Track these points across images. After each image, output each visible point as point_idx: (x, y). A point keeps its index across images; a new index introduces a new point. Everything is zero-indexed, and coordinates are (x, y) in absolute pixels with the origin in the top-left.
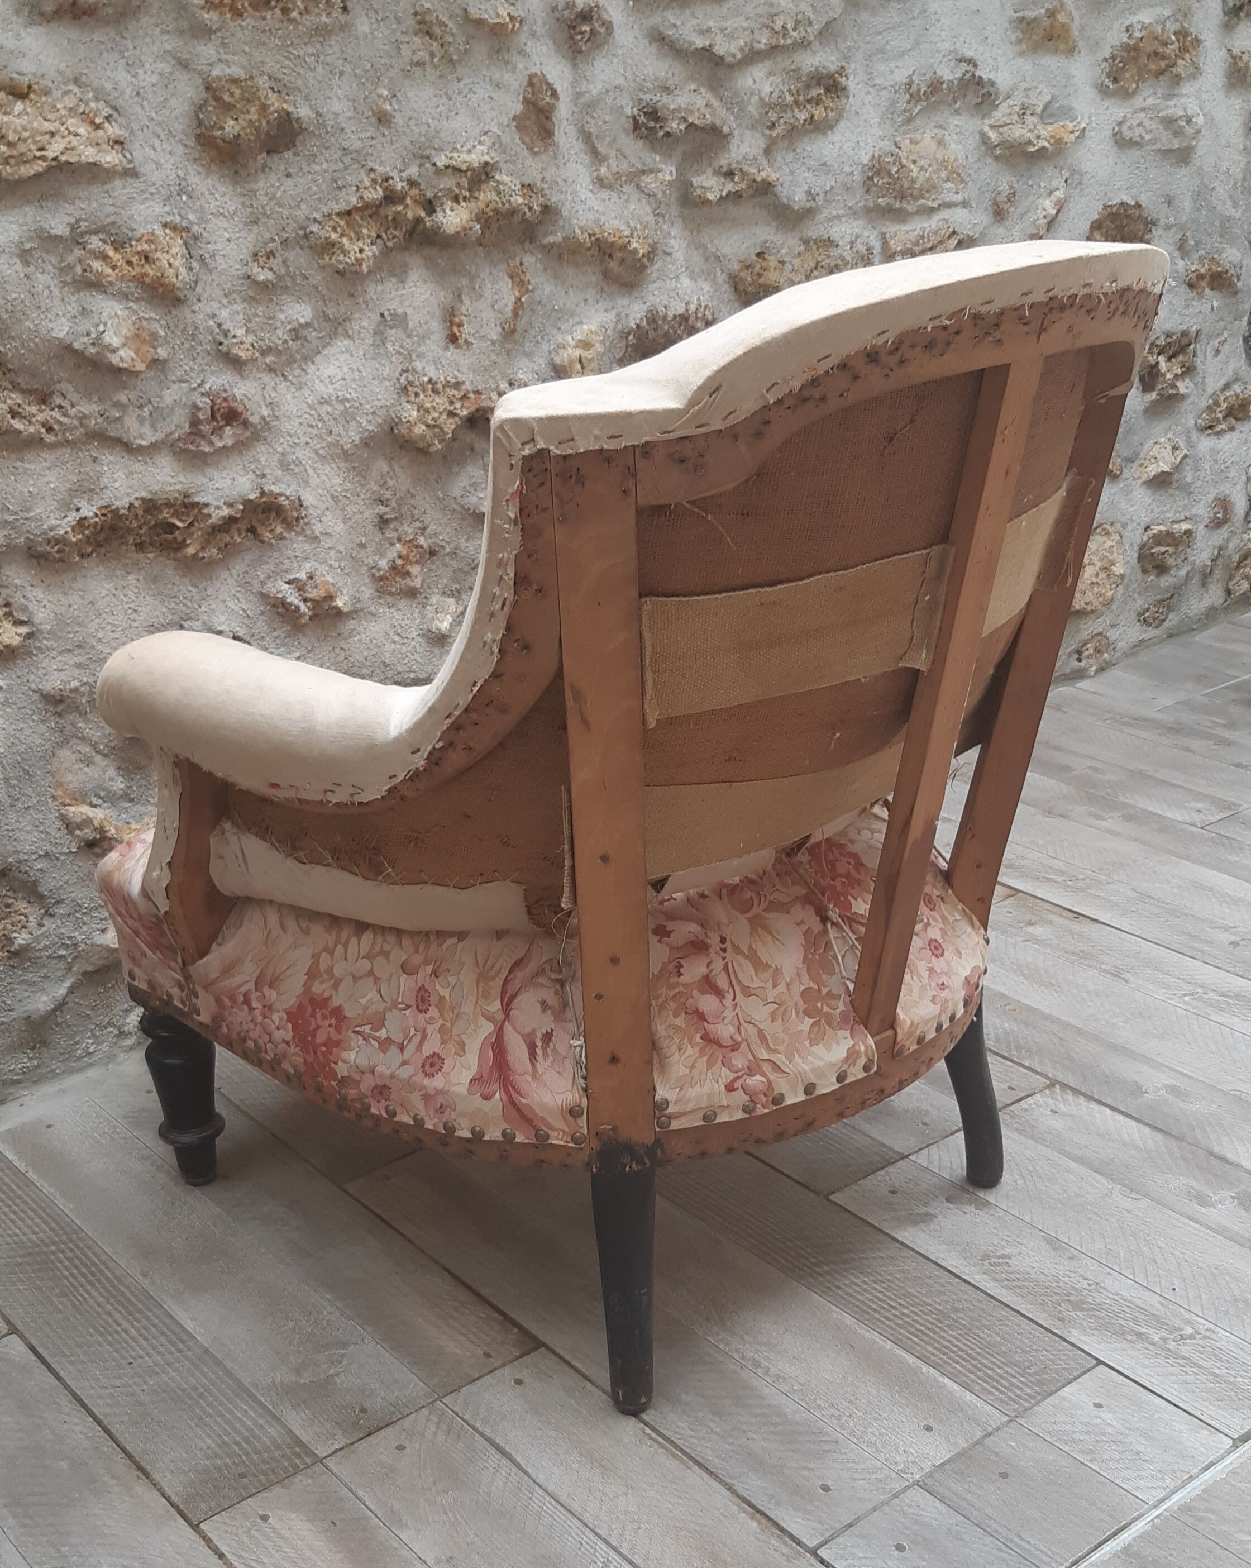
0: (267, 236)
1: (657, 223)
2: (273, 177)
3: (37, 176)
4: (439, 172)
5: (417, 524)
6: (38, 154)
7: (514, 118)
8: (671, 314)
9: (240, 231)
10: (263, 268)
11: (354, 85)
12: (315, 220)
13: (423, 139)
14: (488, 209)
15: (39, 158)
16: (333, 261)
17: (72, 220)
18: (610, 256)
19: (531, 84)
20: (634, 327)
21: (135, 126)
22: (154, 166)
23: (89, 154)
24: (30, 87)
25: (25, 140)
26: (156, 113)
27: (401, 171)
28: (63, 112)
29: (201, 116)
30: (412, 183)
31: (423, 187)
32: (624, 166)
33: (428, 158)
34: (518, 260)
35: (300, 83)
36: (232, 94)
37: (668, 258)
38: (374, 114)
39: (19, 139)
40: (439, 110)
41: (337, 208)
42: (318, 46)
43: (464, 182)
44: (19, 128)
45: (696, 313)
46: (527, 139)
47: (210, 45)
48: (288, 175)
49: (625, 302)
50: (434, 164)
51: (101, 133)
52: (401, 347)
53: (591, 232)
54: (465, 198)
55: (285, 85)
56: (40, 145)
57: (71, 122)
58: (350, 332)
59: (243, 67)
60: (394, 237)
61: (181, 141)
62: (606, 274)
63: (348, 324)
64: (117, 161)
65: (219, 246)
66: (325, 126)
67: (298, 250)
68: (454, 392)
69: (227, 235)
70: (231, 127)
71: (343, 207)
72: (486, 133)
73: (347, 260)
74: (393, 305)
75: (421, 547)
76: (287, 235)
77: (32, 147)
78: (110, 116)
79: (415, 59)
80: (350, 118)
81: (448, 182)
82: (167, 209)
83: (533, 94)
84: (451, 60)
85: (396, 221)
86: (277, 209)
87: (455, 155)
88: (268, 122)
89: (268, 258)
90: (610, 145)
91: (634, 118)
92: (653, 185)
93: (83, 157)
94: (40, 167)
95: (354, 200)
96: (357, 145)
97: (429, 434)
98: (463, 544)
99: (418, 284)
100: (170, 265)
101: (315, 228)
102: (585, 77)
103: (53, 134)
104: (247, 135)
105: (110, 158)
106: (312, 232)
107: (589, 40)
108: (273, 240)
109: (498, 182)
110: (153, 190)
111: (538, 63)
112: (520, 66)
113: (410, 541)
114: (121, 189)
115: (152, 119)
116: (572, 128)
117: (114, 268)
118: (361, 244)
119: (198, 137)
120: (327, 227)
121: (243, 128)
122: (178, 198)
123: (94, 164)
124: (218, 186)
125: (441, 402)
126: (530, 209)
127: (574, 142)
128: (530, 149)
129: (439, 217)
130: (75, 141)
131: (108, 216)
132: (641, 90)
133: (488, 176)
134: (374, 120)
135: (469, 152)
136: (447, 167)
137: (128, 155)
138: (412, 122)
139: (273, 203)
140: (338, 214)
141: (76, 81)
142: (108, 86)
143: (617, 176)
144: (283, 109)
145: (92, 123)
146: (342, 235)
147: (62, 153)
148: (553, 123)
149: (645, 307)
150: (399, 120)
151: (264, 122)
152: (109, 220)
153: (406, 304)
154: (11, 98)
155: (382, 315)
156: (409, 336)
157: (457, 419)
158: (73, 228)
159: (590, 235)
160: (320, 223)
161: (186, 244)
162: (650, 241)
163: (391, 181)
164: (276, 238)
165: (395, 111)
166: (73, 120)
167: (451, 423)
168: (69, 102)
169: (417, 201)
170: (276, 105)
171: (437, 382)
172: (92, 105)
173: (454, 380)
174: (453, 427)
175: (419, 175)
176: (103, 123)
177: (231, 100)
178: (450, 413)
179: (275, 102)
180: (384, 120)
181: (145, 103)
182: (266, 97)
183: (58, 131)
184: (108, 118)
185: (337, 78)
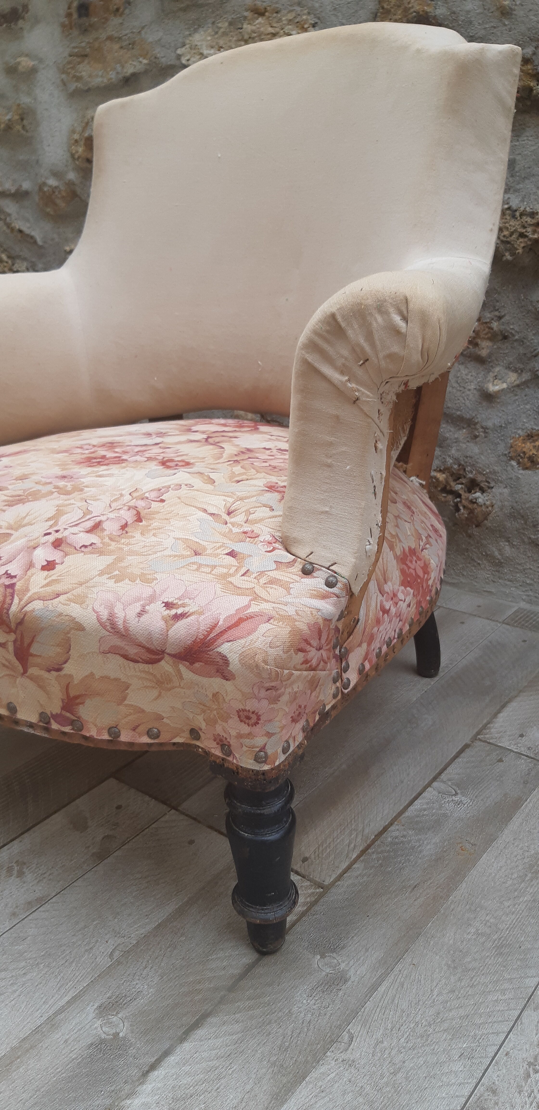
5: (497, 313)
24: (266, 9)
28: (284, 22)
31: (536, 63)
38: (497, 9)
39: (250, 38)
68: (529, 219)
75: (492, 329)
78: (316, 23)
80: (478, 14)
96: (482, 33)
97: (502, 247)
98: (531, 336)
113: (486, 323)
125: (514, 224)
134: (497, 14)
138: (532, 13)
142: (317, 5)
144: (424, 10)
145: (303, 27)
150: (519, 12)
153: (517, 152)
154: (256, 15)
157: (526, 240)
165: (516, 5)
166: (290, 26)
167: (521, 242)
168: (290, 16)
169: (529, 74)
170: (417, 8)
171: (516, 211)
172: (304, 17)
173: (531, 210)
174: (522, 245)
175: (534, 54)
176: (309, 27)
177: (389, 7)
178: (522, 235)
179: (416, 6)
180: (505, 13)
181: (339, 14)
182: (409, 3)
183: (278, 33)
184: (314, 25)
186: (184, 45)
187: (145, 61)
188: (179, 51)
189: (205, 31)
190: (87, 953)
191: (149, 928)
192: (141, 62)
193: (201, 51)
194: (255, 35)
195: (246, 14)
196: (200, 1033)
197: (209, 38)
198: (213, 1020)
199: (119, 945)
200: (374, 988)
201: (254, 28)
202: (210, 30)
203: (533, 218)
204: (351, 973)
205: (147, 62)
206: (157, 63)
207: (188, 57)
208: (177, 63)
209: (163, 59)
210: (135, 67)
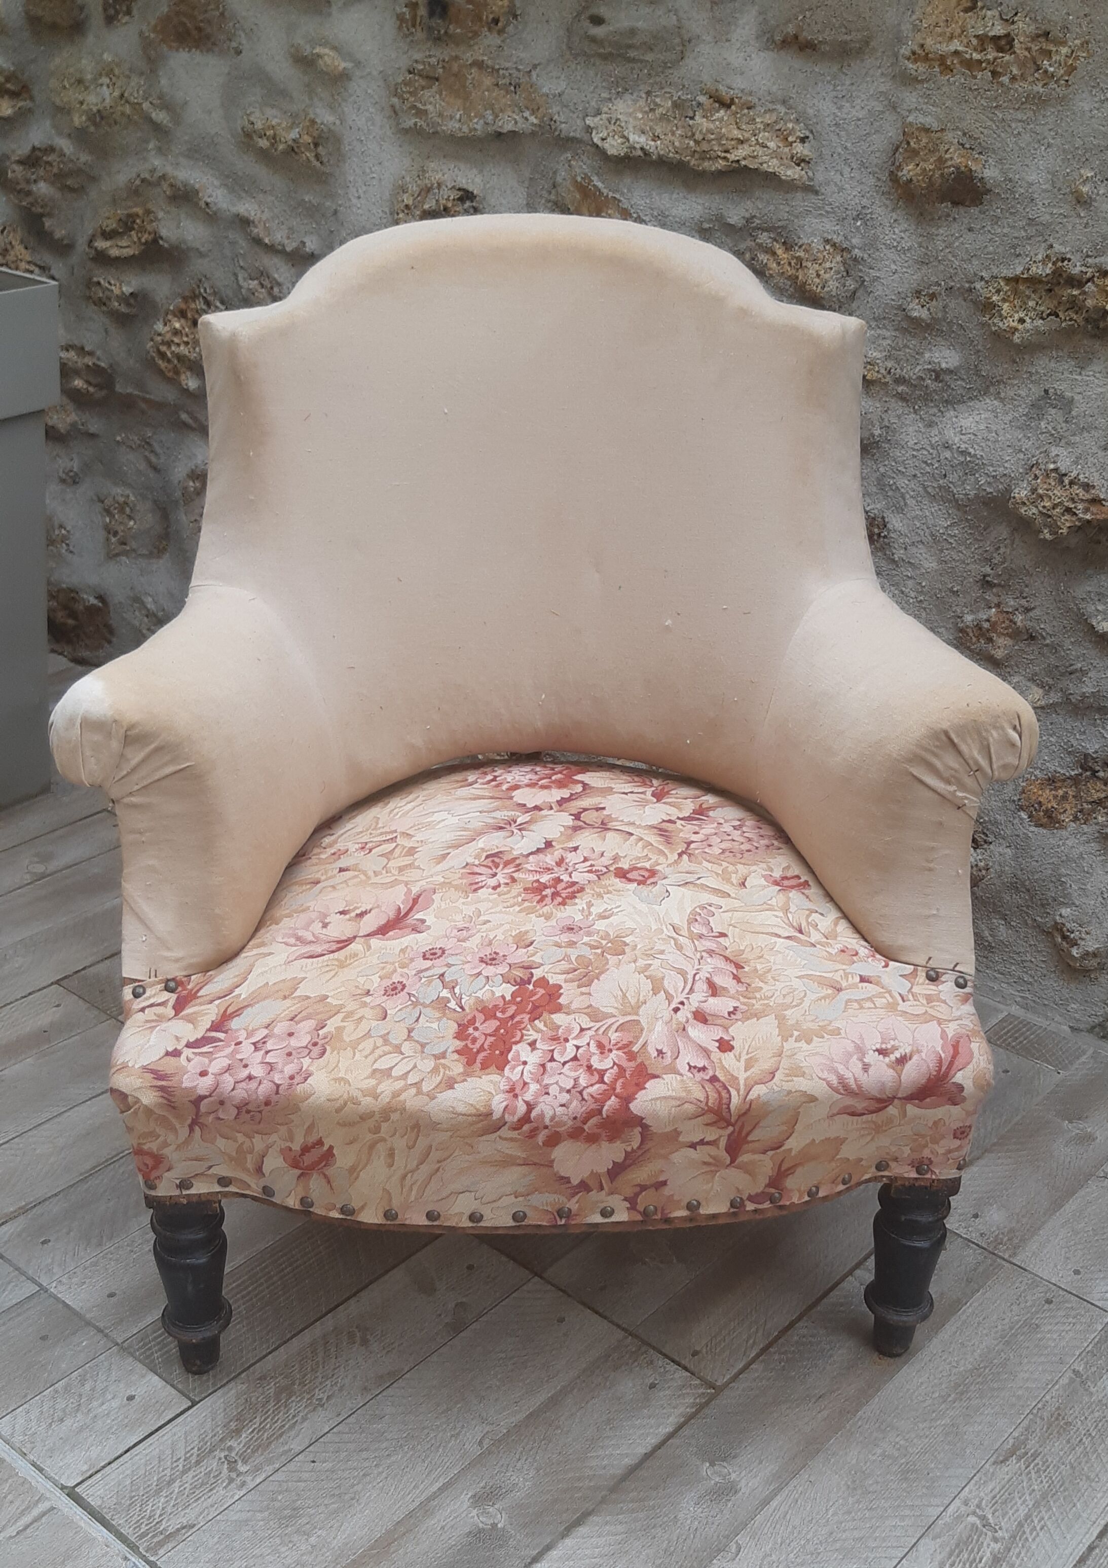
0: (934, 279)
2: (954, 227)
3: (717, 172)
5: (1023, 602)
6: (723, 155)
9: (908, 267)
10: (923, 306)
11: (1058, 159)
12: (982, 278)
15: (723, 158)
16: (986, 321)
17: (747, 215)
21: (826, 152)
22: (835, 189)
23: (772, 165)
24: (732, 99)
25: (709, 141)
26: (852, 144)
27: (1088, 256)
28: (758, 126)
29: (895, 155)
35: (997, 144)
36: (919, 141)
38: (1070, 192)
39: (704, 139)
41: (1004, 272)
42: (1030, 114)
44: (707, 131)
47: (914, 94)
48: (970, 230)
51: (787, 150)
52: (1054, 428)
55: (980, 144)
56: (725, 148)
57: (763, 136)
58: (1003, 395)
59: (939, 120)
60: (1071, 320)
61: (874, 173)
63: (1002, 386)
64: (796, 176)
65: (882, 274)
66: (1013, 193)
67: (960, 300)
68: (1081, 492)
69: (893, 267)
70: (909, 171)
71: (1010, 272)
73: (1001, 324)
74: (1062, 387)
75: (1015, 623)
76: (953, 284)
77: (716, 148)
78: (807, 137)
80: (1044, 191)
82: (835, 228)
85: (1074, 305)
86: (950, 257)
88: (942, 175)
89: (929, 299)
93: (765, 165)
94: (720, 164)
95: (1019, 270)
96: (1045, 218)
97: (1039, 520)
98: (1067, 644)
99: (1097, 375)
100: (818, 276)
101: (978, 285)
103: (740, 142)
104: (918, 181)
105: (792, 173)
106: (975, 288)
108: (938, 284)
110: (828, 208)
113: (1007, 612)
114: (800, 201)
115: (845, 148)
117: (779, 264)
119: (889, 174)
120: (990, 288)
121: (917, 175)
122: (851, 222)
123: (774, 174)
124: (900, 221)
125: (1059, 494)
130: (760, 151)
131: (779, 220)
134: (1070, 198)
139: (948, 250)
140: (1005, 279)
141: (784, 102)
142: (811, 112)
144: (965, 166)
145: (784, 139)
146: (1004, 300)
147: (744, 159)
150: (1102, 205)
151: (938, 173)
152: (780, 224)
153: (1078, 390)
154: (715, 105)
155: (1046, 391)
156: (1066, 422)
157: (1074, 519)
158: (748, 220)
160: (987, 282)
161: (844, 263)
163: (1066, 262)
164: (943, 283)
165: (1098, 194)
166: (766, 134)
167: (1067, 520)
168: (769, 118)
170: (957, 160)
171: (1065, 475)
172: (790, 125)
173: (1086, 480)
174: (1068, 525)
176: (795, 142)
177: (916, 146)
178: (1068, 510)
179: (956, 158)
180: (1082, 201)
181: (843, 133)
182: (947, 151)
183: (748, 140)
184: (803, 140)
185: (1043, 148)
186: (598, 113)
187: (533, 119)
188: (589, 121)
189: (635, 101)
190: (453, 1439)
191: (521, 1416)
192: (526, 119)
193: (626, 133)
194: (712, 137)
195: (702, 99)
196: (582, 1530)
197: (640, 116)
198: (594, 1519)
199: (488, 1432)
200: (766, 1502)
201: (712, 126)
202: (642, 103)
203: (1087, 492)
204: (743, 1484)
205: (535, 121)
206: (553, 127)
207: (604, 134)
208: (586, 137)
209: (563, 125)
210: (516, 123)
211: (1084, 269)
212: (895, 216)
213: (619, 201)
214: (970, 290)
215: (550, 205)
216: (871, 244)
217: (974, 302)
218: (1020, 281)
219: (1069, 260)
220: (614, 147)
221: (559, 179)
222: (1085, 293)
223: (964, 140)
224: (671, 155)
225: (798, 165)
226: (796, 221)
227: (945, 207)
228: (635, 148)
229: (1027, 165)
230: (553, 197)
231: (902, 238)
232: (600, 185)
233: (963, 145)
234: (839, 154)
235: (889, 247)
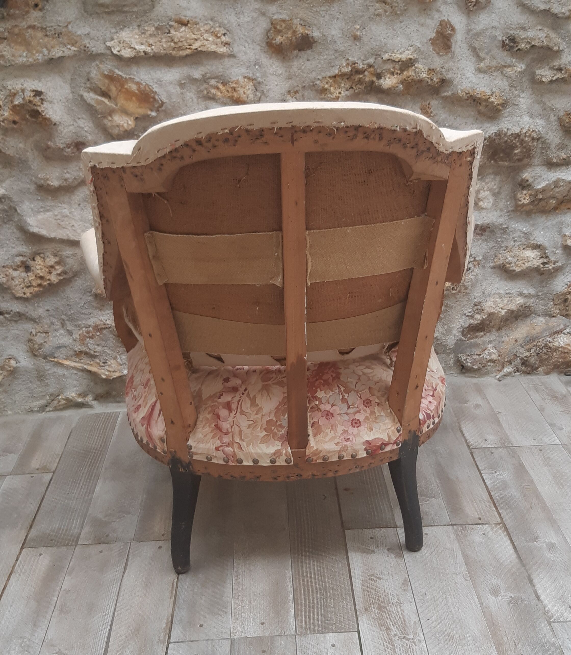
0: (295, 84)
1: (510, 90)
2: (301, 61)
3: (187, 56)
4: (384, 62)
6: (188, 47)
7: (430, 40)
8: (510, 133)
9: (283, 82)
10: (292, 97)
11: (343, 24)
12: (318, 79)
13: (377, 47)
14: (409, 79)
15: (189, 49)
16: (326, 96)
17: (203, 73)
18: (480, 104)
19: (441, 24)
20: (488, 137)
21: (236, 38)
22: (244, 54)
23: (213, 48)
24: (188, 22)
25: (182, 42)
26: (248, 33)
27: (363, 60)
28: (203, 31)
29: (269, 34)
30: (370, 66)
31: (376, 67)
32: (494, 63)
33: (380, 55)
34: (428, 102)
35: (316, 22)
36: (281, 26)
37: (516, 107)
38: (352, 36)
39: (179, 41)
40: (388, 35)
41: (329, 74)
42: (327, 7)
43: (397, 66)
44: (179, 37)
45: (525, 133)
46: (437, 50)
47: (274, 7)
48: (308, 60)
49: (488, 125)
50: (382, 58)
51: (219, 40)
53: (467, 92)
54: (397, 73)
55: (308, 23)
56: (189, 44)
57: (206, 36)
59: (288, 15)
60: (359, 88)
61: (259, 44)
62: (479, 113)
64: (225, 51)
65: (272, 87)
66: (327, 41)
67: (310, 91)
69: (276, 83)
70: (279, 39)
71: (332, 74)
72: (412, 46)
73: (332, 96)
76: (305, 85)
77: (185, 44)
78: (227, 33)
79: (376, 13)
80: (340, 37)
81: (389, 66)
82: (247, 71)
83: (441, 29)
84: (396, 14)
85: (360, 82)
86: (301, 74)
87: (393, 55)
88: (296, 38)
89: (296, 93)
90: (487, 53)
91: (503, 41)
92: (511, 73)
93: (209, 49)
94: (188, 52)
95: (336, 72)
96: (343, 48)
100: (244, 93)
101: (318, 82)
102: (473, 22)
103: (196, 40)
104: (286, 43)
105: (222, 50)
106: (316, 84)
107: (475, 5)
108: (298, 86)
109: (416, 68)
110: (242, 63)
111: (446, 15)
112: (436, 16)
114: (227, 62)
115: (245, 35)
116: (465, 45)
117: (221, 93)
118: (340, 90)
119: (267, 43)
120: (323, 82)
121: (284, 40)
122: (254, 67)
123: (214, 52)
124: (275, 63)
126: (432, 80)
127: (466, 51)
128: (438, 53)
129: (382, 81)
130: (206, 43)
131: (219, 72)
132: (508, 29)
133: (412, 65)
134: (352, 38)
135: (401, 53)
136: (389, 60)
137: (231, 49)
138: (372, 40)
139: (300, 71)
140: (330, 77)
141: (212, 19)
142: (226, 22)
143: (489, 68)
144: (305, 33)
145: (216, 36)
146: (330, 86)
147: (199, 47)
148: (451, 42)
149: (497, 129)
150: (365, 39)
151: (294, 38)
152: (220, 74)
154: (180, 25)
158: (203, 76)
159: (467, 94)
160: (321, 80)
161: (254, 85)
162: (505, 98)
163: (356, 65)
164: (300, 85)
165: (363, 35)
166: (207, 34)
168: (207, 27)
169: (372, 74)
170: (301, 31)
172: (217, 29)
175: (374, 62)
176: (221, 36)
177: (281, 28)
179: (300, 30)
180: (356, 38)
181: (243, 29)
182: (296, 28)
183: (199, 39)
184: (224, 35)
185: (335, 20)
186: (112, 39)
187: (73, 48)
188: (108, 44)
189: (132, 31)
190: (457, 584)
192: (70, 49)
193: (132, 46)
194: (183, 39)
195: (172, 23)
197: (138, 37)
199: (463, 576)
201: (182, 35)
202: (137, 31)
204: (552, 541)
205: (76, 49)
206: (87, 51)
207: (118, 49)
208: (108, 52)
209: (93, 49)
210: (63, 52)
211: (363, 66)
212: (271, 61)
213: (133, 79)
214: (314, 85)
215: (87, 89)
216: (264, 75)
217: (316, 90)
218: (337, 77)
219: (357, 63)
220: (127, 53)
221: (92, 75)
222: (365, 75)
223: (302, 22)
224: (162, 51)
225: (224, 46)
226: (227, 71)
227: (295, 52)
228: (140, 52)
229: (330, 28)
230: (88, 85)
231: (277, 70)
232: (120, 73)
233: (301, 24)
234: (242, 38)
235: (273, 74)
